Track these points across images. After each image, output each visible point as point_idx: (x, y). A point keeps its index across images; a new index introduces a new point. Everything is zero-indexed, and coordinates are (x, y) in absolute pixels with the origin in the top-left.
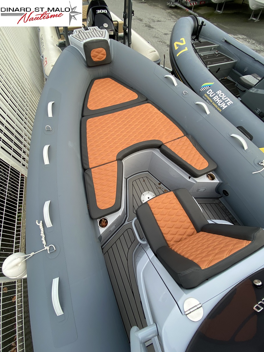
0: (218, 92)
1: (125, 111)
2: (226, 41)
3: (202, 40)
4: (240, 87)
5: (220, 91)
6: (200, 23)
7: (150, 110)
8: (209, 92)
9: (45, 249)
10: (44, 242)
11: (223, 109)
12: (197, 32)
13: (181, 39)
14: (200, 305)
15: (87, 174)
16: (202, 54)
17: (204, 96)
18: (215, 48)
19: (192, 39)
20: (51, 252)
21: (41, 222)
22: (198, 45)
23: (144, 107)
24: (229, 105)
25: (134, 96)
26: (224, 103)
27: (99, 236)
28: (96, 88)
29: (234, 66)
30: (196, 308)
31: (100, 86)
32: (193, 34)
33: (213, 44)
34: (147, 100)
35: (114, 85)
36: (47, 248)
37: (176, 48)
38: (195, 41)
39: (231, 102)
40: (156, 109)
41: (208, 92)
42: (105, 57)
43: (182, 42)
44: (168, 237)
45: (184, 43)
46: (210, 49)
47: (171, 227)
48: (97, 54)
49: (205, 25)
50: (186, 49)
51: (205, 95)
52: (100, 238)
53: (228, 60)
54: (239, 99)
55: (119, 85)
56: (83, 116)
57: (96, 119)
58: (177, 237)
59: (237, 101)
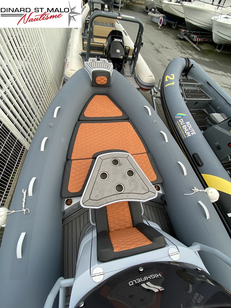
0: (187, 122)
1: (110, 124)
2: (208, 82)
3: (189, 77)
4: (208, 121)
5: (189, 122)
6: (190, 66)
7: (128, 127)
8: (181, 121)
9: (23, 210)
10: (23, 206)
11: (188, 136)
12: (187, 70)
13: (172, 75)
14: (103, 273)
15: (68, 163)
16: (186, 88)
17: (177, 123)
18: (198, 86)
19: (182, 75)
20: (26, 213)
21: (26, 191)
22: (184, 81)
23: (124, 124)
24: (193, 134)
25: (119, 113)
26: (189, 132)
27: (63, 211)
28: (94, 101)
29: (210, 102)
30: (100, 274)
31: (98, 100)
32: (183, 71)
33: (197, 83)
34: (128, 119)
35: (108, 102)
37: (166, 80)
38: (183, 77)
39: (195, 133)
40: (132, 128)
42: (106, 82)
43: (172, 77)
44: (111, 225)
46: (194, 86)
47: (116, 218)
48: (100, 80)
49: (194, 67)
50: (173, 83)
52: (64, 213)
53: (206, 97)
54: (202, 132)
55: (112, 103)
56: (79, 120)
57: (87, 124)
58: (118, 227)
59: (200, 133)
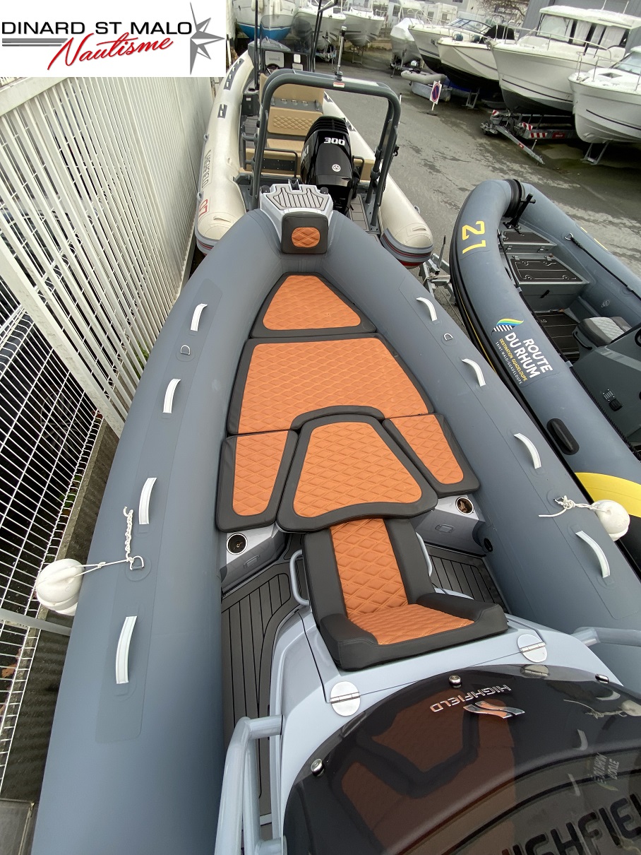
0: (528, 341)
1: (330, 344)
2: (572, 239)
3: (523, 229)
4: (581, 337)
5: (532, 340)
6: (524, 199)
7: (376, 351)
8: (510, 337)
9: (127, 561)
10: (128, 549)
11: (531, 376)
12: (515, 212)
13: (478, 223)
14: (357, 695)
15: (228, 444)
16: (517, 255)
17: (500, 343)
18: (547, 250)
19: (504, 223)
20: (135, 568)
21: (132, 511)
22: (510, 237)
23: (366, 343)
24: (544, 371)
25: (353, 320)
26: (534, 365)
27: (222, 566)
28: (287, 290)
29: (582, 291)
30: (350, 696)
31: (295, 287)
32: (506, 215)
33: (546, 241)
34: (376, 331)
35: (321, 291)
36: (131, 560)
37: (465, 237)
38: (508, 227)
39: (549, 366)
40: (387, 351)
41: (507, 337)
42: (317, 242)
43: (478, 228)
44: (350, 600)
45: (482, 232)
46: (537, 249)
47: (362, 583)
48: (303, 236)
49: (534, 203)
50: (483, 244)
51: (502, 341)
52: (223, 572)
53: (571, 277)
54: (568, 364)
55: (331, 293)
56: (250, 337)
57: (274, 346)
58: (368, 604)
59: (564, 368)
